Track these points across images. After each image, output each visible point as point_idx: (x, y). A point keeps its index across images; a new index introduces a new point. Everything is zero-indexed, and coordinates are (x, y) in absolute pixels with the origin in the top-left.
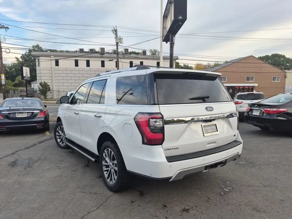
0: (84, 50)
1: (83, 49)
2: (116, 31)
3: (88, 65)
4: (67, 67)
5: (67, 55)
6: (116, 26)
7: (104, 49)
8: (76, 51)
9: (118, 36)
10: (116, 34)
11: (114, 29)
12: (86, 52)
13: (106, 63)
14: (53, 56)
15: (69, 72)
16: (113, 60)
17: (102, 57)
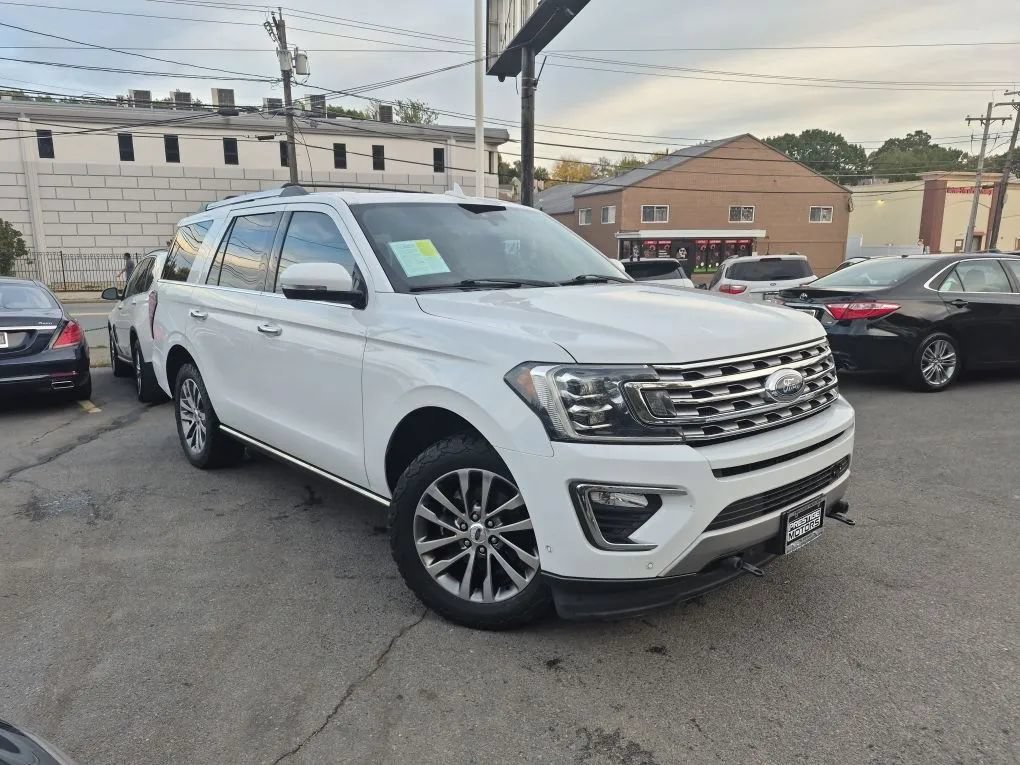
0: (153, 99)
1: (147, 94)
2: (280, 26)
3: (172, 152)
4: (88, 163)
5: (86, 113)
6: (280, 9)
7: (230, 93)
8: (120, 100)
9: (290, 48)
10: (282, 38)
11: (274, 18)
12: (158, 105)
13: (243, 149)
14: (27, 115)
15: (99, 182)
16: (272, 137)
17: (227, 126)
